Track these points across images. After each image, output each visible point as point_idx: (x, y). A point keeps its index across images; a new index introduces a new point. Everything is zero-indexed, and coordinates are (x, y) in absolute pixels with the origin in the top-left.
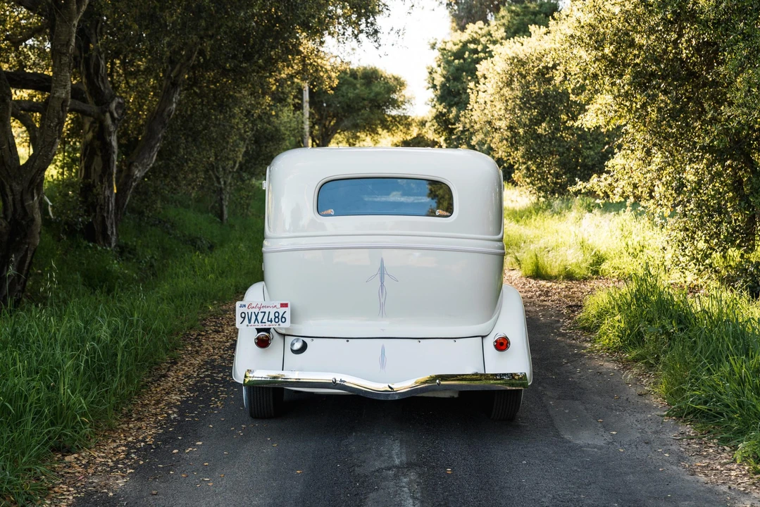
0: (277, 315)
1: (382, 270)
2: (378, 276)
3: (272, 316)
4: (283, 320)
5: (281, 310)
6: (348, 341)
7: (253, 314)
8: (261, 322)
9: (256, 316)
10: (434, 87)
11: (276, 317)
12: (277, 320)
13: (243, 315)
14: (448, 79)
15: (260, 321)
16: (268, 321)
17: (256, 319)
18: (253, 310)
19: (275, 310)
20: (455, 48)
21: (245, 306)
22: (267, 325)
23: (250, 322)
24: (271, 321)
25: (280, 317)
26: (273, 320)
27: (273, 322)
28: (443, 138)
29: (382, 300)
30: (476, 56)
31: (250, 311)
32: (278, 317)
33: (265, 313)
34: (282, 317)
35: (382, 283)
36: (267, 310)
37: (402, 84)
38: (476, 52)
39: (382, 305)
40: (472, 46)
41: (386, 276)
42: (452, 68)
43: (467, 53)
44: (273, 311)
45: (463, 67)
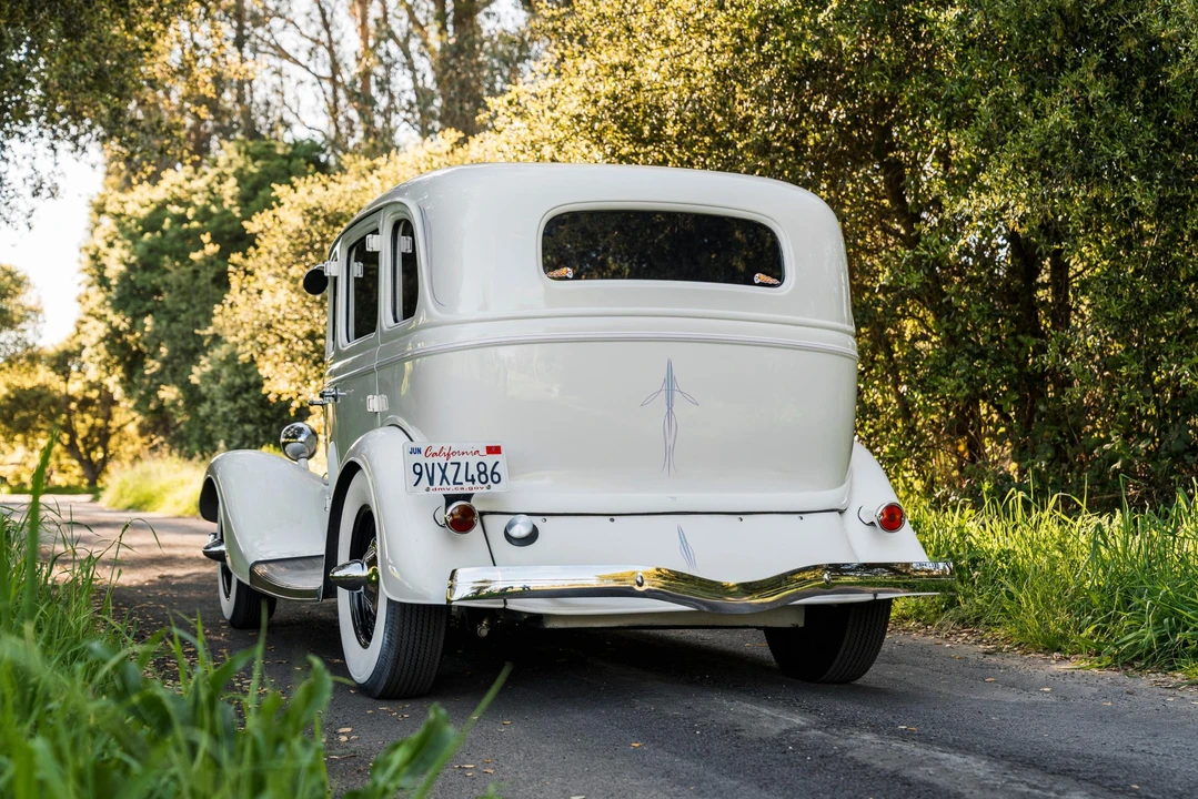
0: (482, 468)
1: (670, 380)
2: (663, 394)
3: (473, 471)
4: (496, 478)
5: (490, 460)
6: (612, 520)
7: (436, 466)
8: (455, 483)
9: (443, 471)
10: (103, 281)
11: (480, 473)
12: (483, 478)
13: (418, 469)
14: (131, 267)
15: (451, 482)
16: (467, 480)
17: (444, 477)
18: (436, 460)
19: (478, 459)
20: (144, 213)
21: (419, 451)
22: (466, 488)
23: (431, 483)
24: (473, 481)
25: (489, 473)
26: (476, 478)
27: (477, 483)
28: (115, 378)
29: (670, 442)
30: (185, 226)
31: (430, 461)
32: (484, 472)
33: (459, 464)
34: (493, 473)
35: (670, 408)
36: (462, 460)
37: (19, 283)
38: (182, 219)
39: (669, 452)
40: (175, 209)
41: (677, 395)
42: (140, 247)
43: (168, 221)
44: (474, 460)
45: (161, 244)
